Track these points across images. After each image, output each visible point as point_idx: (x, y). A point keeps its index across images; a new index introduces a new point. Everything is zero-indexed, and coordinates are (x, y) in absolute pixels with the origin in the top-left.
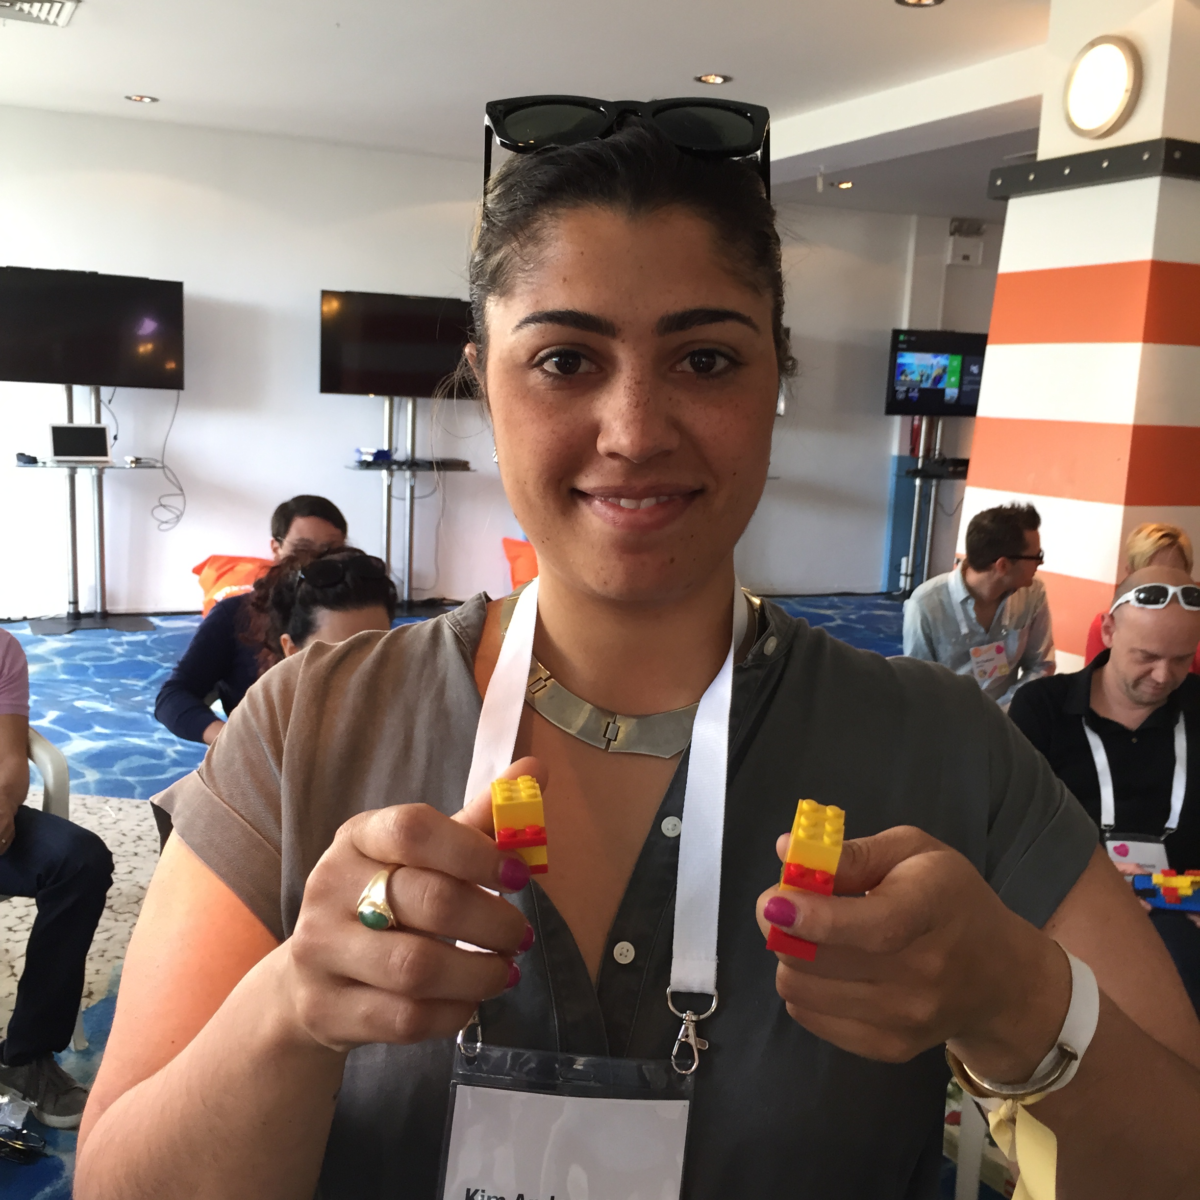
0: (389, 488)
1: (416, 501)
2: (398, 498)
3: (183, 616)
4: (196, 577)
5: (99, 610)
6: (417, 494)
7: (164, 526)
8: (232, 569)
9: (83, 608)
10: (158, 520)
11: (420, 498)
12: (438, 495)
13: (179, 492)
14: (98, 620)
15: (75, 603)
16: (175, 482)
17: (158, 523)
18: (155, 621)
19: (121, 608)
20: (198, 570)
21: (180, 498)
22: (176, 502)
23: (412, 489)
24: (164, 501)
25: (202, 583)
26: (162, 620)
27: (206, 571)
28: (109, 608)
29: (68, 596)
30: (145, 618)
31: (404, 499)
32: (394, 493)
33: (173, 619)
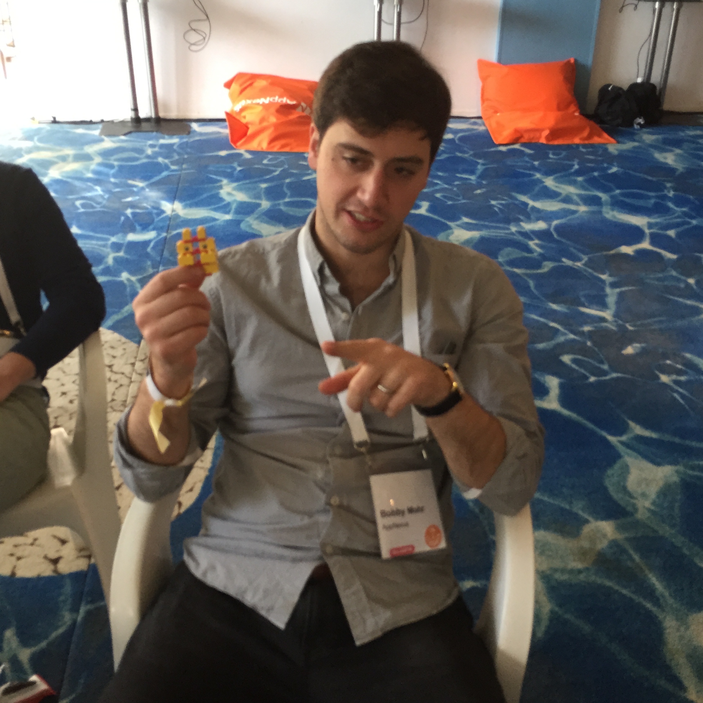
0: (380, 13)
1: (402, 26)
2: (386, 23)
3: (217, 123)
4: (227, 91)
5: (153, 116)
6: (403, 20)
7: (193, 48)
8: (251, 85)
9: (143, 115)
10: (189, 43)
11: (405, 23)
12: (422, 21)
13: (205, 17)
14: (153, 124)
15: (136, 110)
16: (203, 10)
17: (188, 45)
18: (195, 126)
19: (173, 115)
20: (228, 85)
21: (207, 23)
22: (204, 26)
23: (399, 14)
24: (194, 25)
25: (231, 96)
26: (200, 126)
27: (234, 86)
28: (162, 115)
29: (130, 105)
30: (188, 123)
31: (392, 24)
32: (384, 17)
33: (209, 125)
